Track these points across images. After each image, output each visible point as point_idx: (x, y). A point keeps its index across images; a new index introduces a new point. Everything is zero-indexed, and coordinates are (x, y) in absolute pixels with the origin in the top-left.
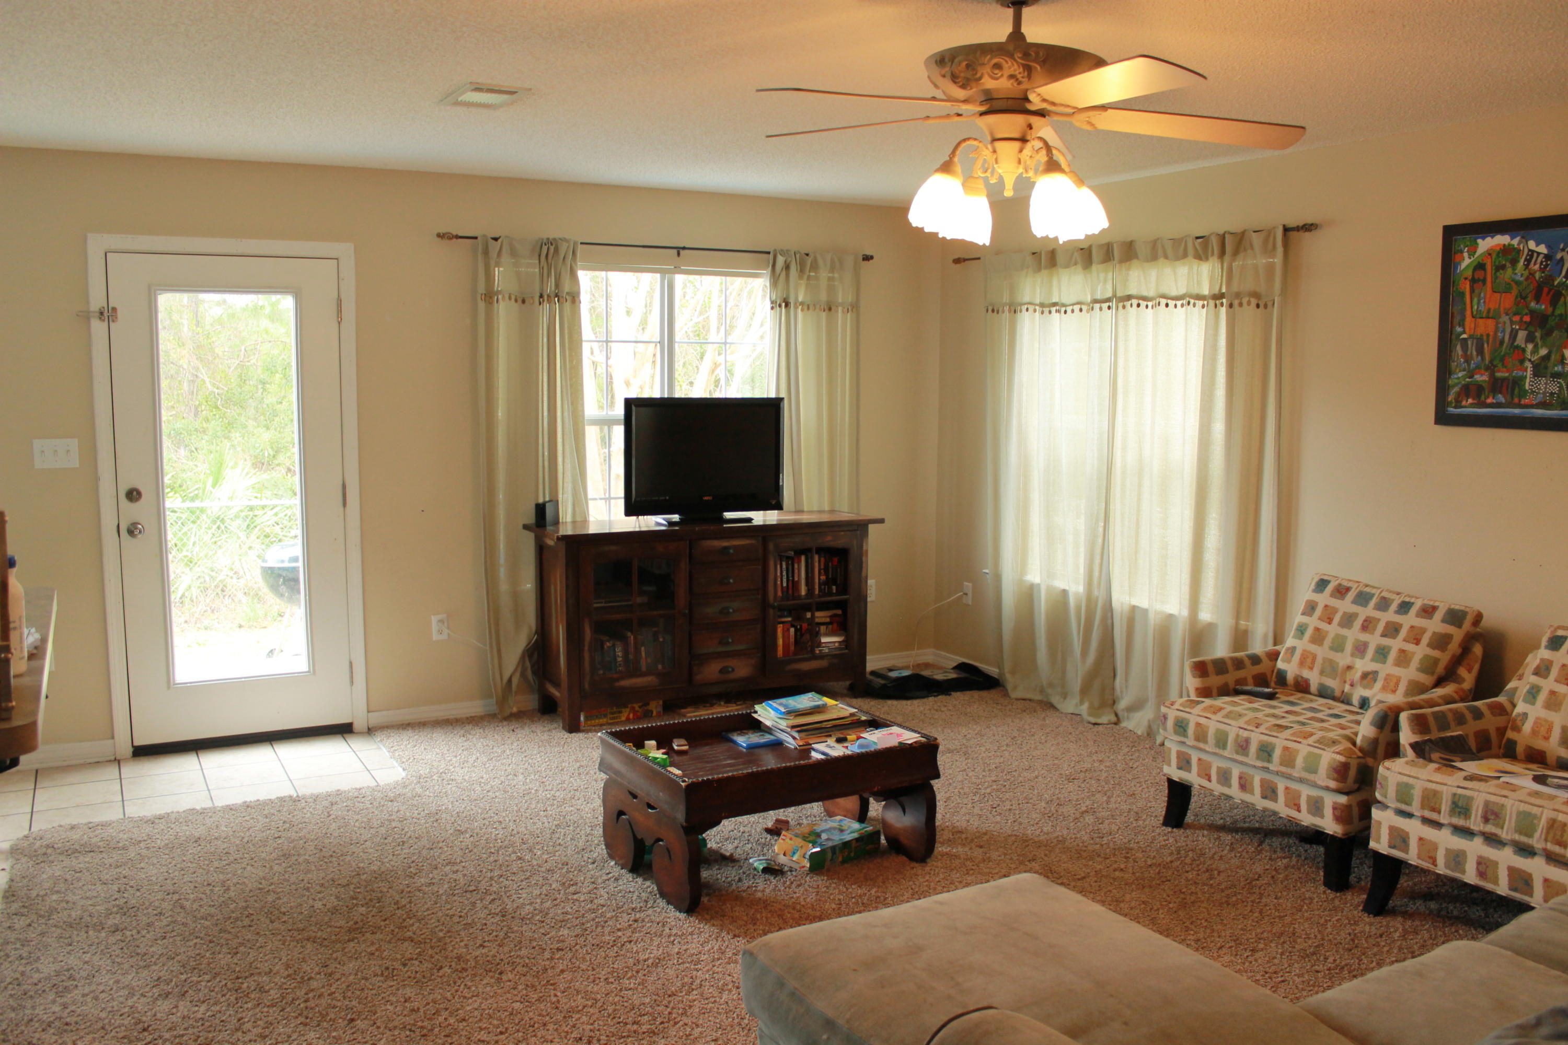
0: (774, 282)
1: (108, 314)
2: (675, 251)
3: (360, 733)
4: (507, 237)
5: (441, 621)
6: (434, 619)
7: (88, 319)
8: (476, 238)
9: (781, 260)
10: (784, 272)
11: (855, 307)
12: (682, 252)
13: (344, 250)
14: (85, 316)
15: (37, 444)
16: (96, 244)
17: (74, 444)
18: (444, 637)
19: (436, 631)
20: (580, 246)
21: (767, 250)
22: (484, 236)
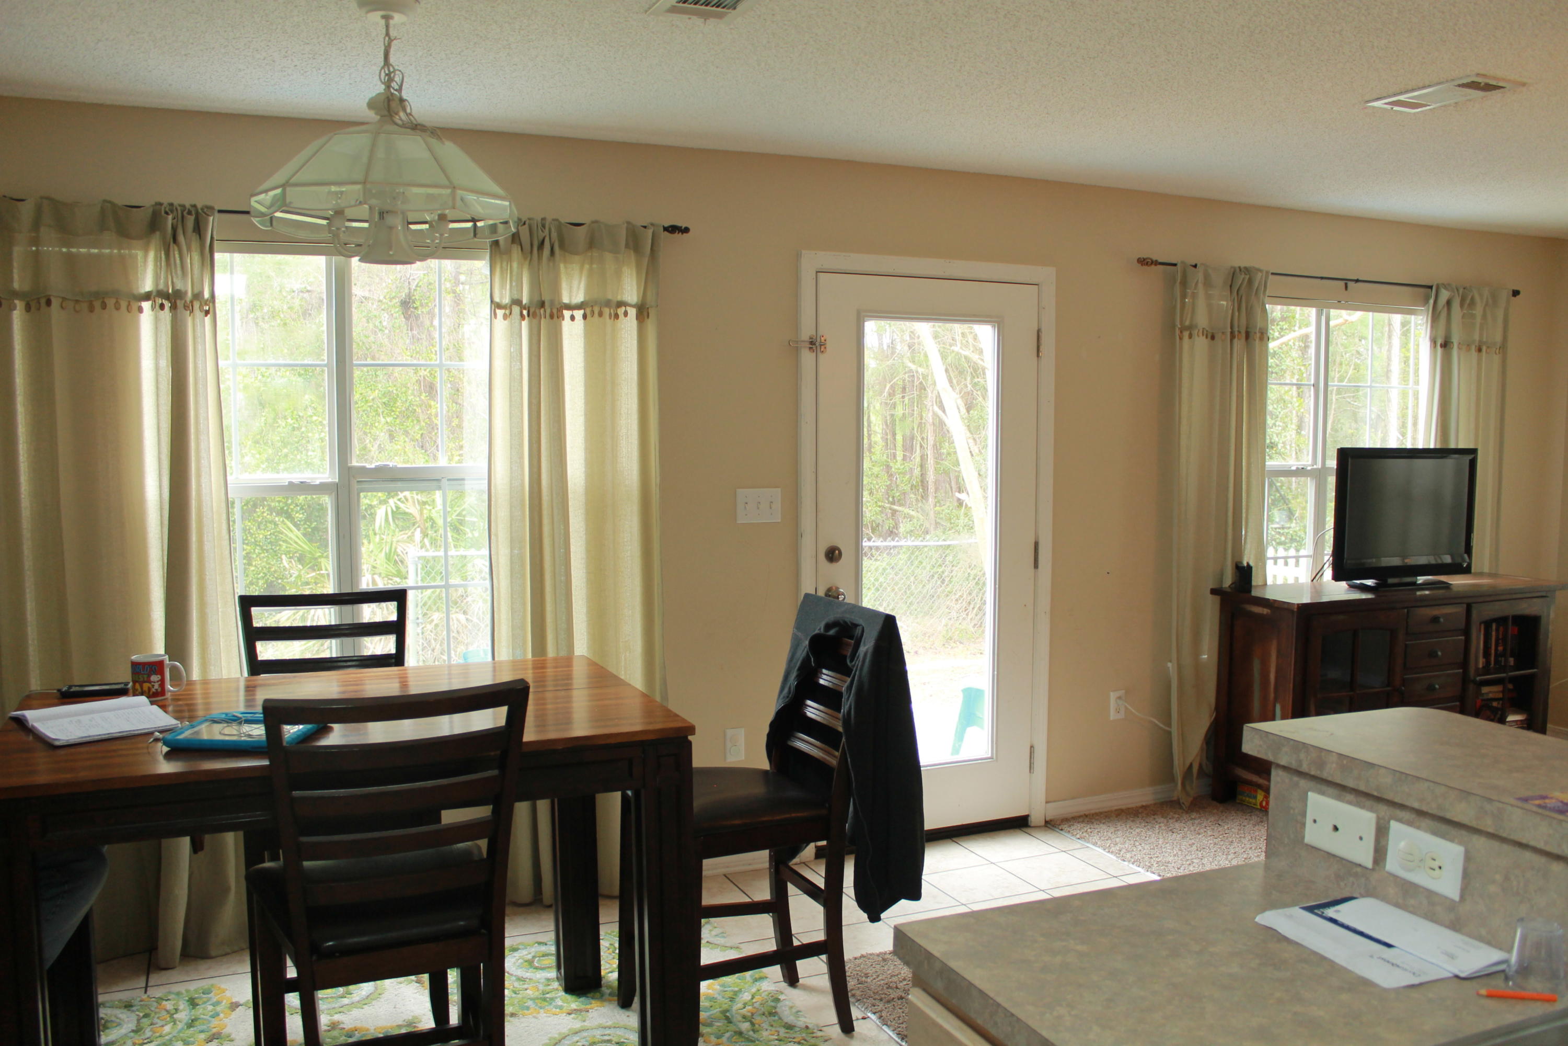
0: (1435, 318)
1: (815, 344)
2: (1342, 283)
3: (1037, 827)
4: (1202, 264)
5: (1120, 698)
6: (1113, 696)
7: (797, 350)
8: (1175, 265)
9: (1445, 295)
10: (1446, 309)
11: (1503, 348)
12: (1350, 284)
13: (1046, 274)
14: (794, 348)
15: (743, 494)
16: (810, 261)
17: (776, 494)
18: (1122, 715)
19: (1115, 707)
20: (1271, 277)
21: (1430, 284)
22: (1183, 262)
